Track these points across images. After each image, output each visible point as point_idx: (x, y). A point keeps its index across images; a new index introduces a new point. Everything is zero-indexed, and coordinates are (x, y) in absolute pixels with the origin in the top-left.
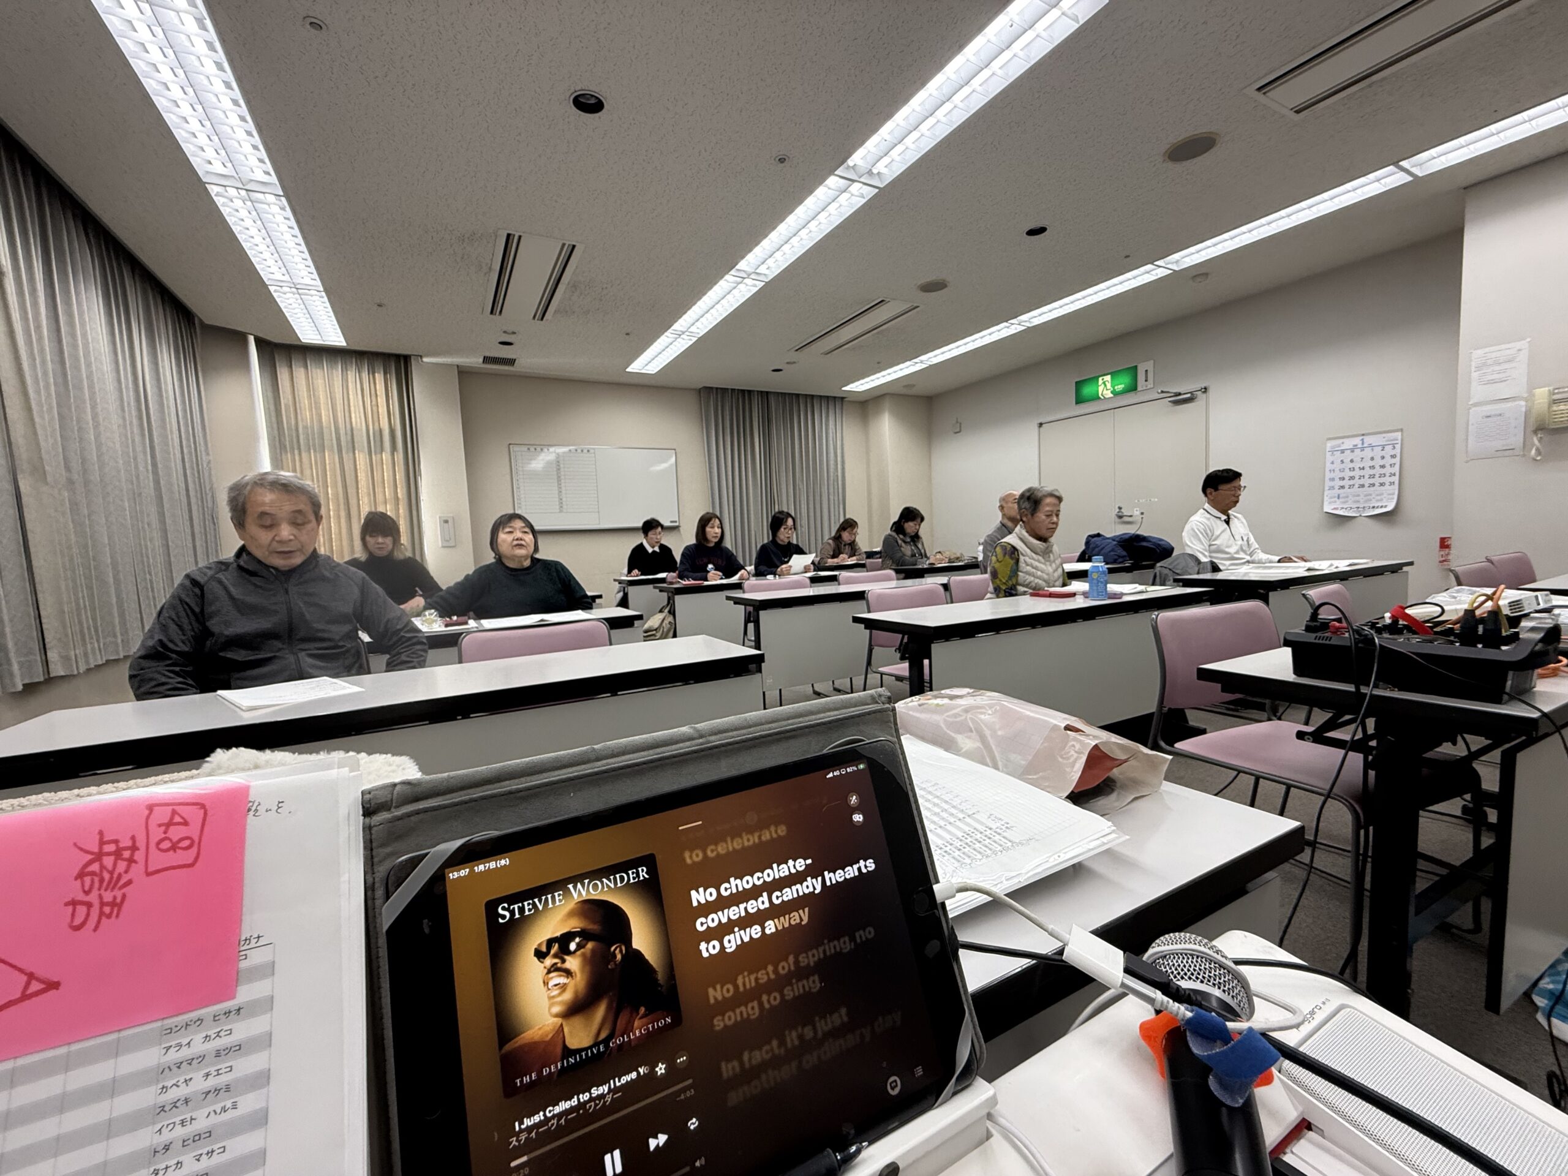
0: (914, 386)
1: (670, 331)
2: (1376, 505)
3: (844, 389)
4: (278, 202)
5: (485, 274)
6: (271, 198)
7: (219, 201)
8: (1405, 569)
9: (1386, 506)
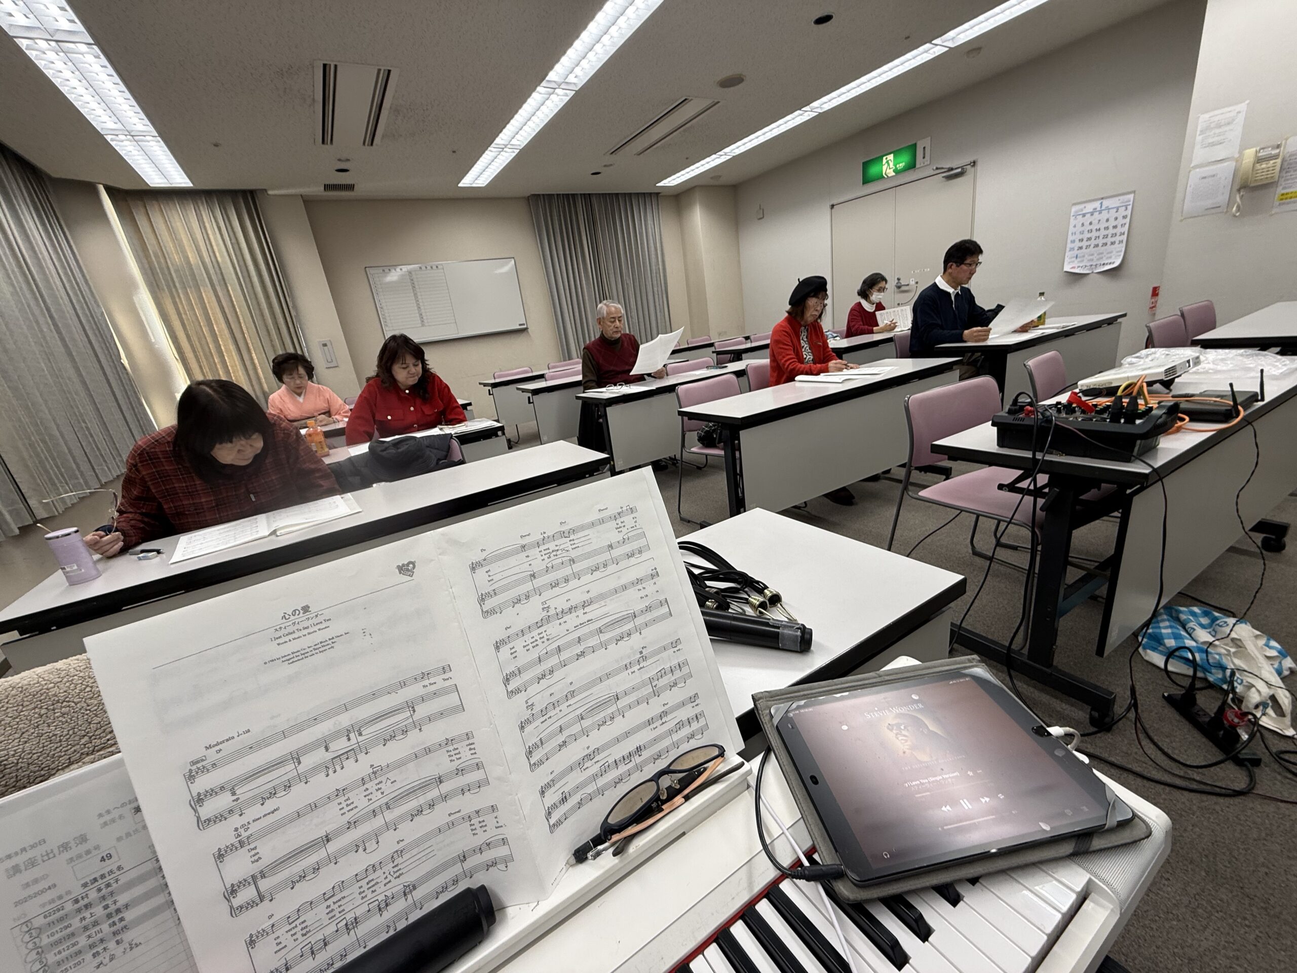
0: (720, 177)
1: (493, 145)
2: (1106, 262)
3: (658, 185)
4: (92, 51)
5: (310, 106)
6: (83, 48)
7: (32, 54)
8: (1119, 320)
9: (1114, 263)
